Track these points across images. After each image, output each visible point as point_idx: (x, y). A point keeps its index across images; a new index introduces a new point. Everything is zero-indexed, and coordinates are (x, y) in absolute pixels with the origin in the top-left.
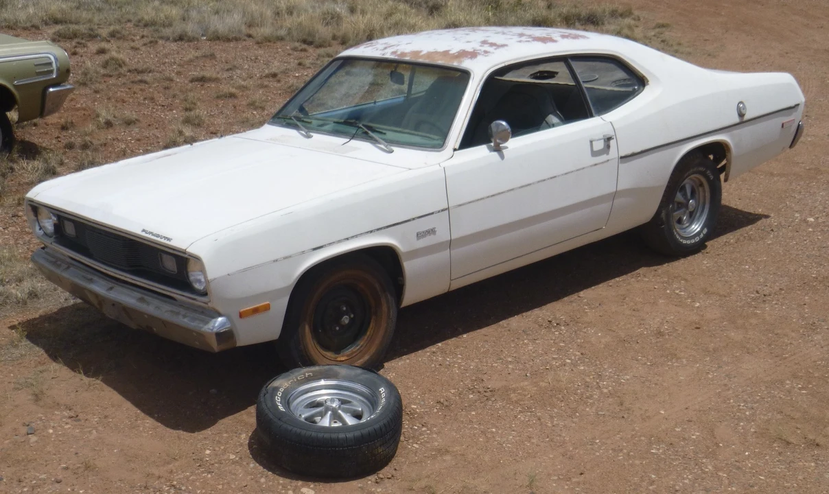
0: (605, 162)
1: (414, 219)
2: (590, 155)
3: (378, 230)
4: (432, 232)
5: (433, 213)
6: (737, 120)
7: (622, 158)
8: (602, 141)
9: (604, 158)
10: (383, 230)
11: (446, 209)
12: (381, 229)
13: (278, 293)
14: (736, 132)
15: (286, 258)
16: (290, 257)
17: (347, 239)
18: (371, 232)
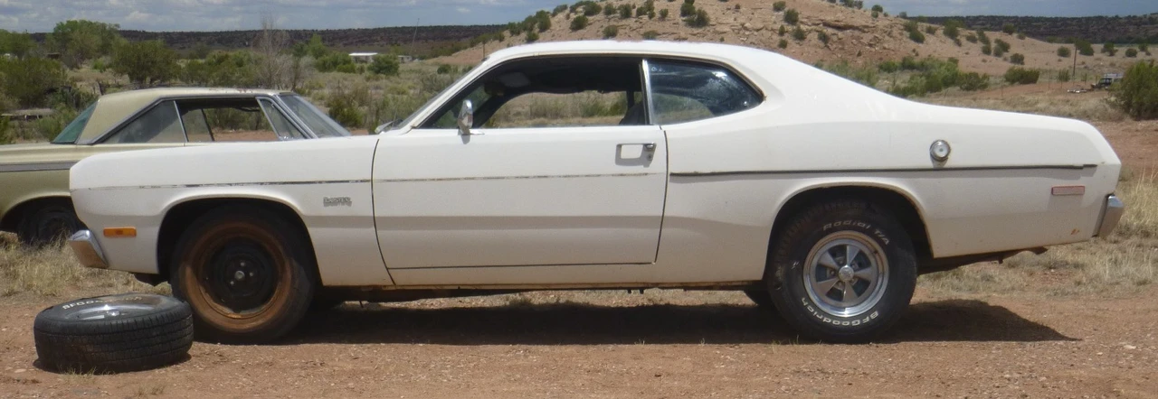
0: (640, 175)
1: (320, 182)
2: (614, 161)
3: (271, 183)
4: (346, 201)
5: (347, 181)
6: (929, 163)
7: (672, 175)
8: (642, 146)
9: (640, 169)
10: (276, 186)
11: (367, 181)
12: (275, 183)
13: (145, 220)
14: (924, 180)
15: (153, 187)
16: (159, 187)
17: (231, 185)
18: (262, 184)
